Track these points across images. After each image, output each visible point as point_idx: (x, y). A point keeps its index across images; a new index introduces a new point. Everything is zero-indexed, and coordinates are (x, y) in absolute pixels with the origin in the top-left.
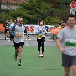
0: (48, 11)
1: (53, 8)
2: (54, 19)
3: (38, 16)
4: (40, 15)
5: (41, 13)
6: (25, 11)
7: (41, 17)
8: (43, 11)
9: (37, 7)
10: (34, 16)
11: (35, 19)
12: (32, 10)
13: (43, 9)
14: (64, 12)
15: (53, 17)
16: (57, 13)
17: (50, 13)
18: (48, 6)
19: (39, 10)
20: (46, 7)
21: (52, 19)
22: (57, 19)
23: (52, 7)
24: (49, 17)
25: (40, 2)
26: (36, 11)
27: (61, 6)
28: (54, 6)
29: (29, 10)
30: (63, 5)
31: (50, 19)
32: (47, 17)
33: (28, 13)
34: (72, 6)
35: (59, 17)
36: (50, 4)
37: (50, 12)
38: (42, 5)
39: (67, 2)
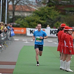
0: (57, 17)
1: (60, 15)
3: (48, 22)
4: (50, 20)
7: (51, 22)
8: (53, 17)
10: (46, 21)
11: (46, 24)
12: (43, 16)
13: (52, 15)
15: (61, 22)
16: (64, 18)
20: (55, 14)
24: (58, 22)
25: (50, 10)
26: (47, 17)
27: (67, 13)
29: (41, 17)
31: (59, 24)
32: (56, 22)
33: (41, 19)
35: (66, 22)
37: (58, 18)
39: (72, 10)
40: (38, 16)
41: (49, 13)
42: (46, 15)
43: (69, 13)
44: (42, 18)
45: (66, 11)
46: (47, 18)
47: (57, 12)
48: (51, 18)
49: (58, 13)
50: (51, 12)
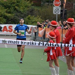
0: (28, 9)
1: (33, 7)
2: (35, 18)
3: (17, 15)
4: (20, 13)
5: (20, 12)
6: (2, 9)
7: (21, 16)
8: (23, 9)
9: (16, 5)
10: (13, 15)
11: (14, 18)
12: (10, 8)
13: (22, 7)
14: (45, 10)
15: (33, 16)
16: (38, 11)
17: (31, 12)
18: (28, 4)
19: (19, 8)
21: (33, 18)
22: (38, 18)
23: (32, 5)
24: (29, 16)
26: (15, 9)
27: (42, 4)
28: (34, 4)
30: (44, 3)
31: (31, 18)
32: (27, 16)
33: (7, 12)
34: (55, 4)
35: (41, 16)
36: (31, 1)
37: (30, 10)
38: (21, 3)
40: (3, 8)
41: (18, 4)
42: (14, 7)
43: (45, 4)
44: (9, 10)
45: (42, 2)
46: (16, 11)
47: (29, 2)
48: (20, 10)
49: (30, 4)
50: (20, 2)
